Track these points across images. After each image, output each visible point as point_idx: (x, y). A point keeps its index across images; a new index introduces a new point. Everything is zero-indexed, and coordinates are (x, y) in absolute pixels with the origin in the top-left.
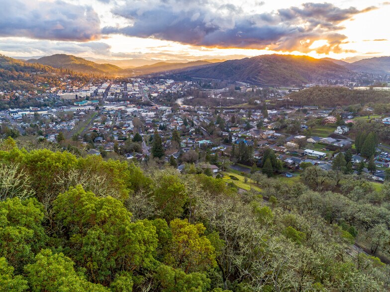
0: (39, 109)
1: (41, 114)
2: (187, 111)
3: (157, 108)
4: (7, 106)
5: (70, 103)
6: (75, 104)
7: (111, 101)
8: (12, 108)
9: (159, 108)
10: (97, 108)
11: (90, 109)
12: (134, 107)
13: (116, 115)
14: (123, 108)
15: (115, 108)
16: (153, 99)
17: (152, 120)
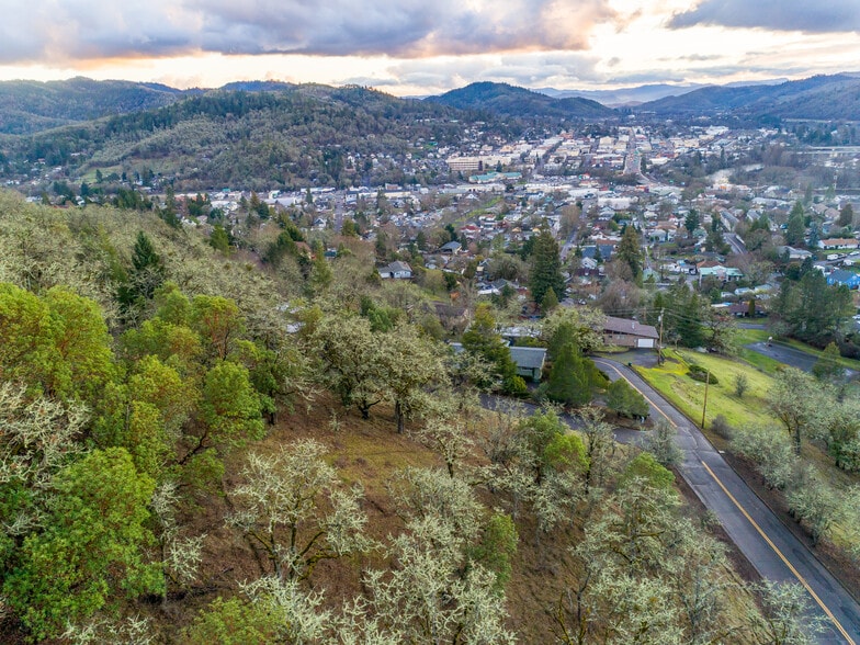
0: (400, 188)
1: (395, 198)
2: (726, 197)
3: (647, 190)
4: (348, 181)
5: (462, 178)
6: (471, 179)
7: (549, 174)
8: (356, 186)
9: (652, 190)
10: (510, 188)
11: (493, 190)
12: (594, 187)
13: (538, 204)
14: (565, 188)
15: (547, 188)
16: (651, 171)
17: (614, 213)
